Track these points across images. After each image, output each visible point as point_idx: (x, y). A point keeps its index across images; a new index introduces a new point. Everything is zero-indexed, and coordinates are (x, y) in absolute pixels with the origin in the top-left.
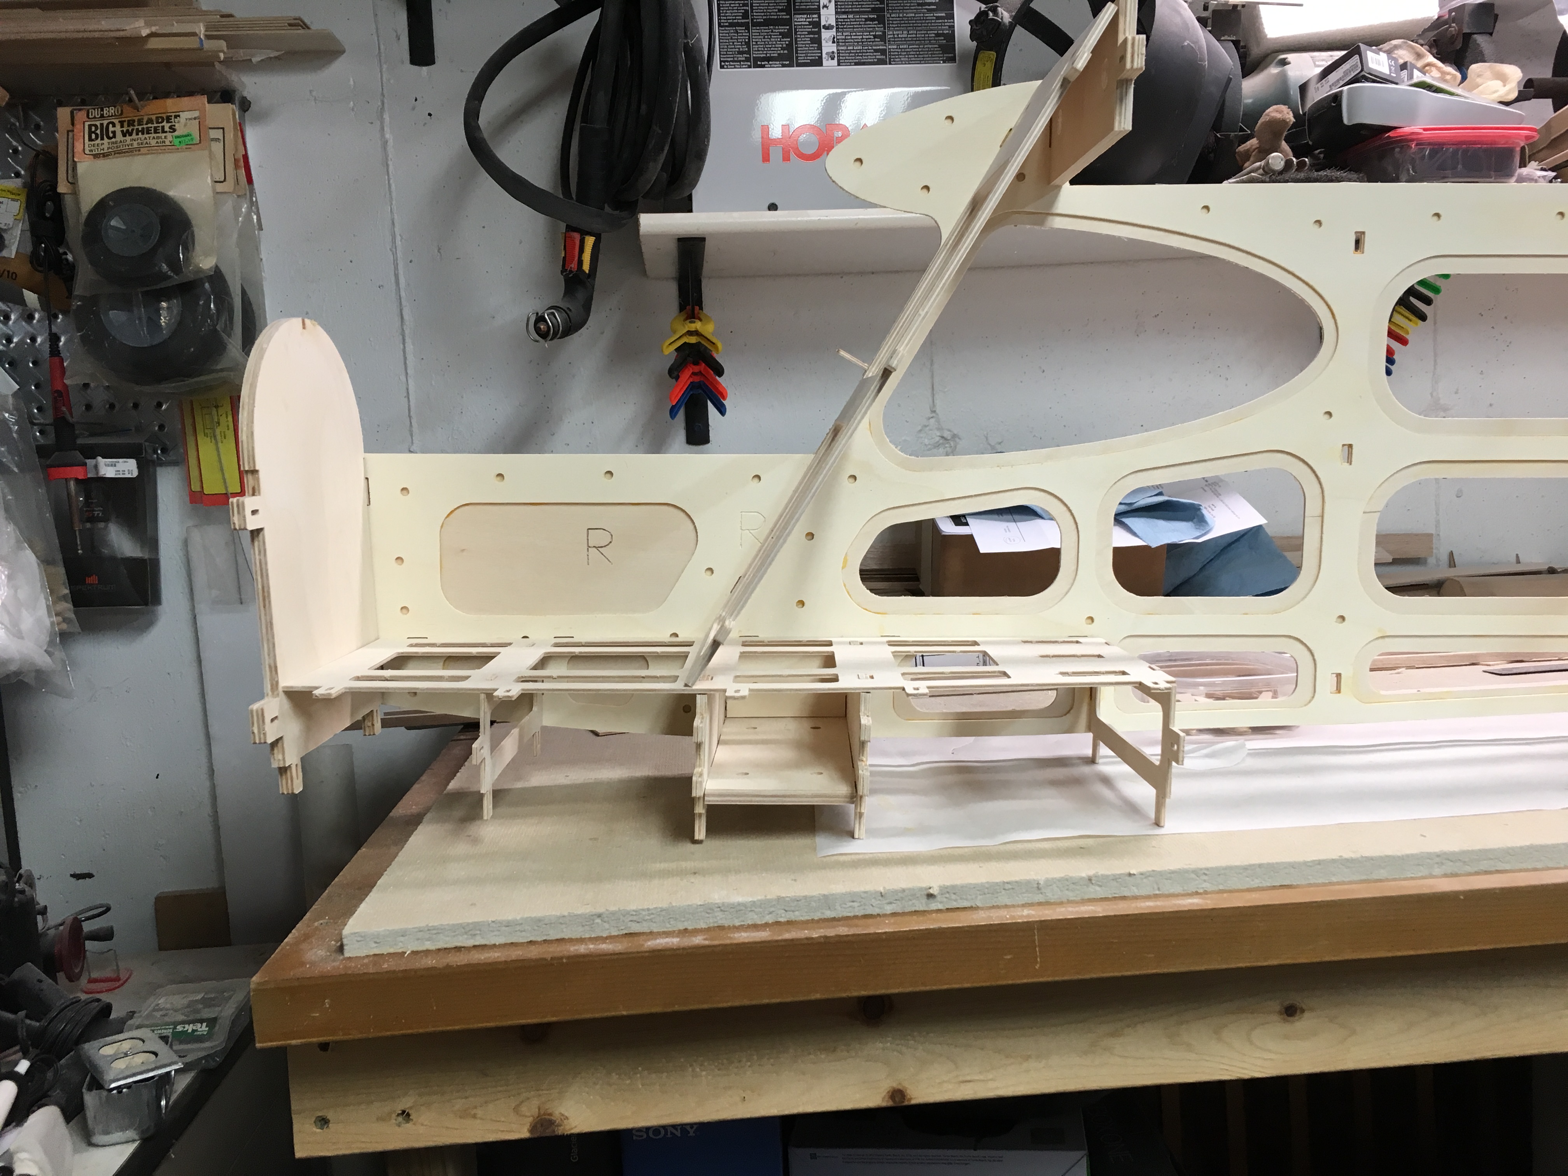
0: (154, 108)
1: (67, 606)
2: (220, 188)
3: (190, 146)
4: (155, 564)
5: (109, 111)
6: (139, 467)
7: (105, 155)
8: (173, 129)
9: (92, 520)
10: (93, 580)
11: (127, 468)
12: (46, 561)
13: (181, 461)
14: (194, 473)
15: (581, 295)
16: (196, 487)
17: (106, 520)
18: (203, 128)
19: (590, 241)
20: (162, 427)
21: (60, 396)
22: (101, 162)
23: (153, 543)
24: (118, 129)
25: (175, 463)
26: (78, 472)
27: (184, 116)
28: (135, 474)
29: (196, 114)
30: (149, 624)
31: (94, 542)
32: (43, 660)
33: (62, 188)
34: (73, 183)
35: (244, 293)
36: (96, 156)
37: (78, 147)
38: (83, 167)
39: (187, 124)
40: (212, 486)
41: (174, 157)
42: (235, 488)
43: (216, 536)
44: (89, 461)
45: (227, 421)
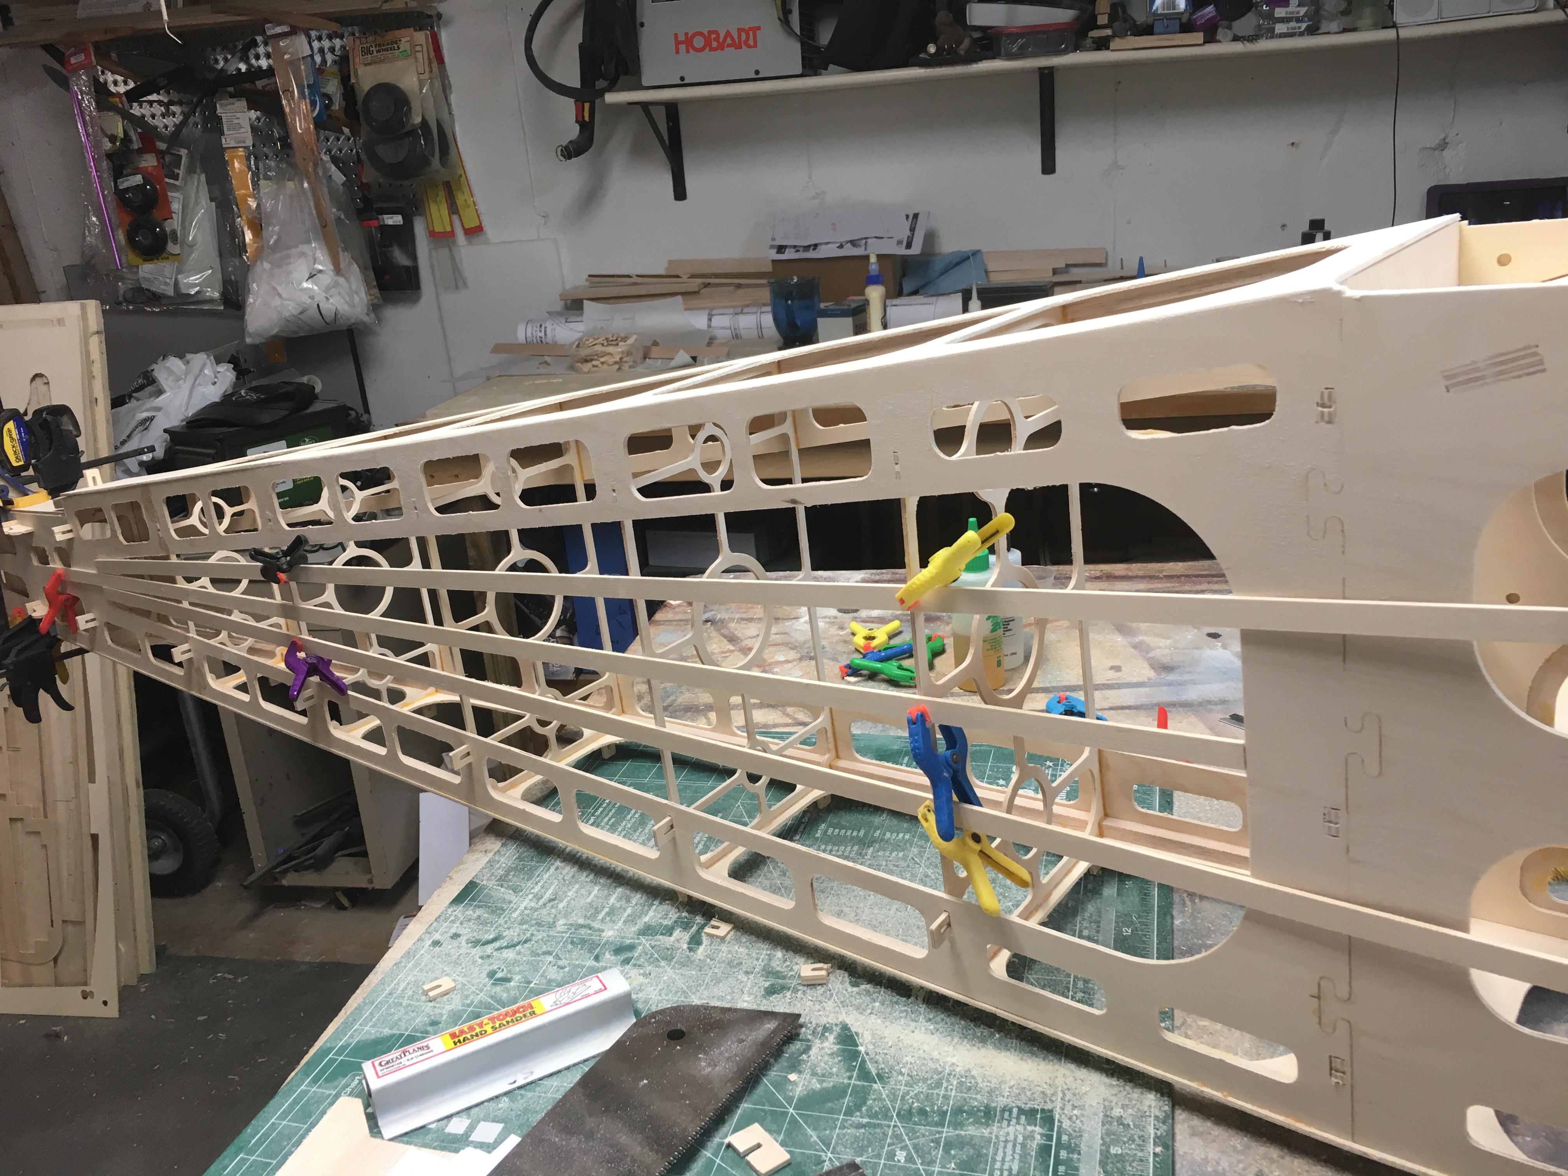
0: (389, 36)
1: (376, 291)
2: (422, 77)
3: (407, 57)
4: (417, 268)
5: (371, 39)
6: (405, 219)
7: (370, 64)
8: (399, 48)
9: (385, 246)
10: (387, 277)
11: (397, 220)
12: (363, 269)
13: (423, 214)
14: (429, 220)
15: (587, 134)
16: (431, 229)
17: (391, 246)
18: (413, 45)
19: (587, 105)
20: (414, 196)
21: (364, 185)
22: (368, 67)
23: (414, 257)
24: (374, 49)
25: (420, 215)
26: (374, 223)
27: (403, 39)
28: (402, 223)
29: (408, 39)
30: (417, 300)
31: (387, 258)
32: (366, 319)
33: (354, 80)
34: (358, 77)
35: (438, 128)
36: (366, 65)
37: (357, 60)
38: (361, 70)
39: (404, 45)
40: (438, 229)
41: (399, 64)
42: (449, 229)
43: (444, 252)
44: (380, 217)
45: (442, 194)
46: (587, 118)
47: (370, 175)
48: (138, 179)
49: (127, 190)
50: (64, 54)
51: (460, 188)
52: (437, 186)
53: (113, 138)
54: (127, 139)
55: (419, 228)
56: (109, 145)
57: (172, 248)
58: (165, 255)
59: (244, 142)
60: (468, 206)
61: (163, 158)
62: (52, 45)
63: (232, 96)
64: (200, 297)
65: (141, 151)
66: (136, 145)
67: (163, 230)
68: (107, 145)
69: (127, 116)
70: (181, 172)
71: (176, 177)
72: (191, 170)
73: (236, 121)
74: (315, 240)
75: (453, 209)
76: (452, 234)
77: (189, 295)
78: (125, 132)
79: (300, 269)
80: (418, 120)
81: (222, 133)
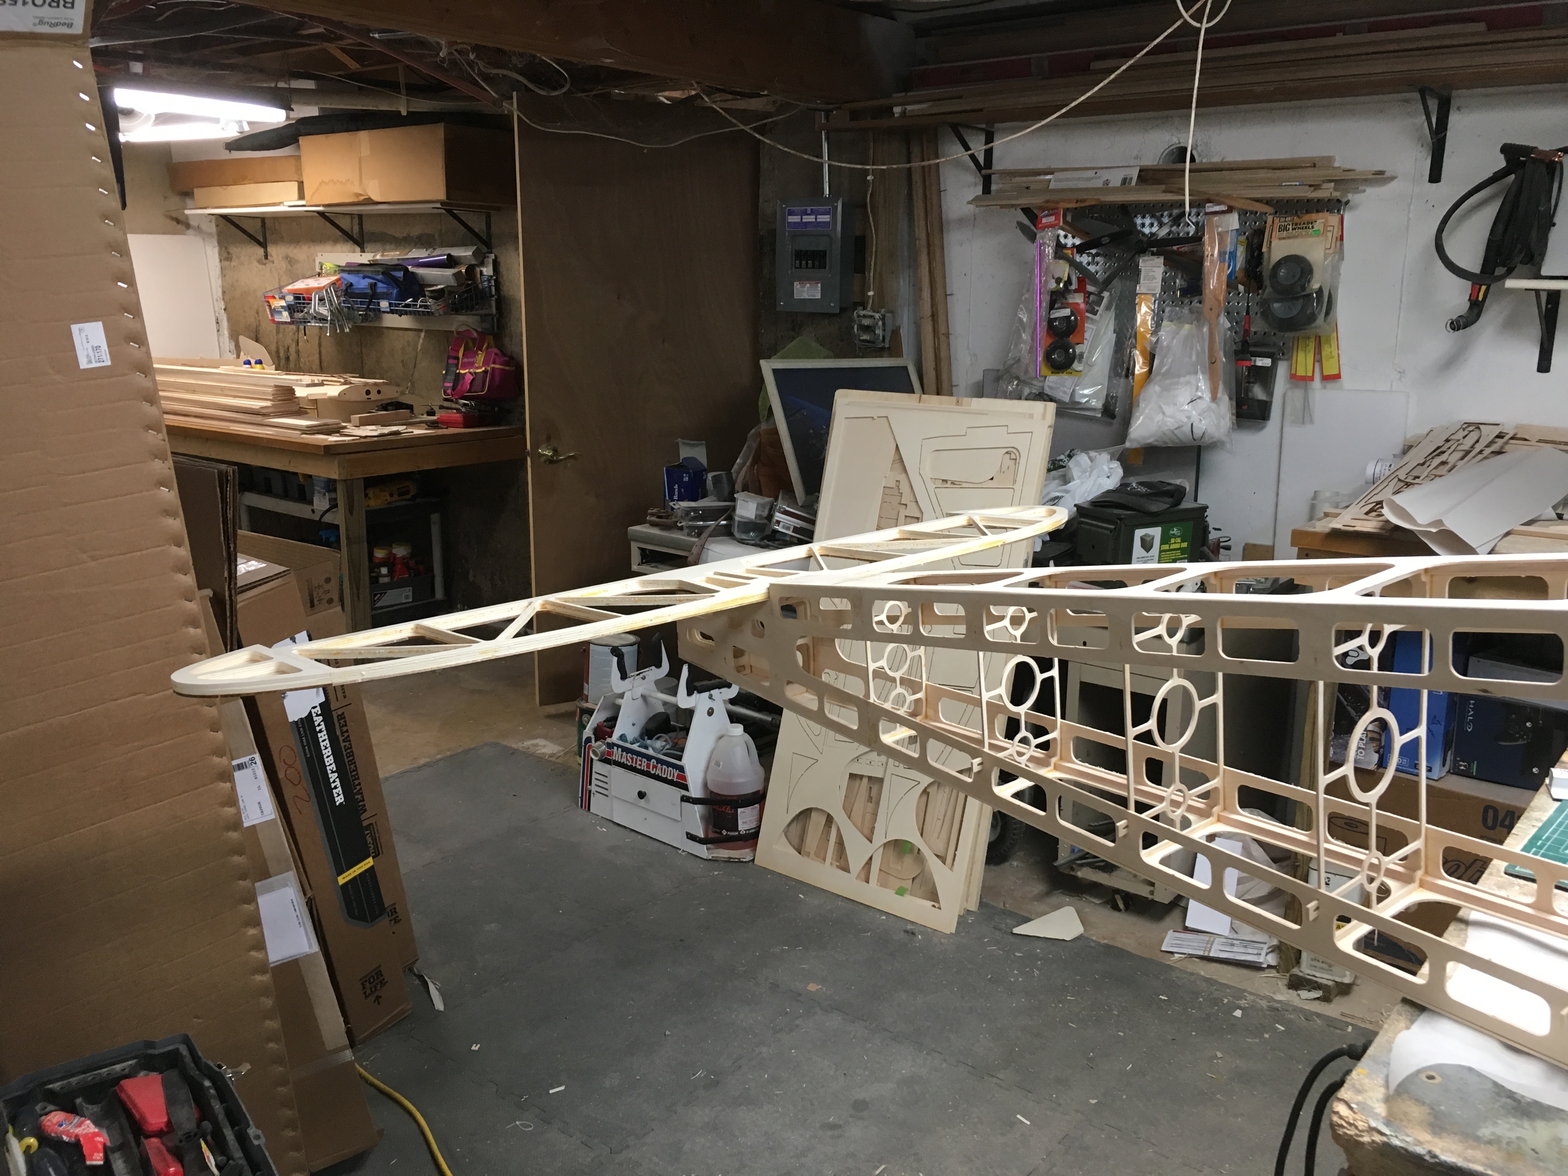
0: (1307, 218)
1: (1234, 417)
2: (1327, 251)
3: (1318, 236)
4: (1271, 403)
5: (1289, 219)
6: (1272, 362)
7: (1284, 238)
8: (1313, 227)
9: (1249, 382)
10: (1245, 407)
11: (1266, 362)
12: (1231, 399)
13: (1290, 359)
14: (1294, 365)
15: (1475, 311)
16: (1293, 372)
17: (1255, 383)
18: (1325, 226)
19: (1484, 288)
20: (1284, 344)
21: (1247, 332)
22: (1283, 241)
23: (1270, 394)
24: (1291, 227)
25: (1287, 360)
26: (1247, 363)
27: (1318, 221)
28: (1270, 364)
29: (1323, 220)
30: (1263, 428)
31: (1248, 390)
32: (1224, 438)
33: (1264, 249)
34: (1269, 248)
35: (1330, 293)
36: (1280, 239)
37: (1274, 234)
38: (1275, 243)
39: (1318, 225)
40: (1301, 372)
41: (1311, 240)
42: (1310, 374)
43: (1298, 393)
44: (1253, 358)
45: (1312, 345)
46: (1480, 299)
47: (1258, 326)
48: (1066, 312)
49: (1056, 319)
50: (1037, 216)
51: (1328, 341)
52: (1309, 338)
53: (1058, 281)
54: (1069, 282)
55: (1282, 370)
56: (1054, 285)
57: (1076, 366)
58: (1069, 370)
59: (1154, 290)
60: (1332, 357)
61: (1088, 297)
62: (1029, 208)
63: (1153, 254)
64: (1088, 405)
65: (1076, 291)
66: (1074, 286)
67: (1074, 351)
68: (1052, 285)
69: (1073, 264)
70: (1101, 309)
71: (1095, 313)
72: (1108, 308)
73: (1151, 274)
74: (1203, 373)
75: (1318, 359)
76: (1312, 379)
77: (1079, 403)
78: (1069, 277)
79: (1183, 395)
80: (1315, 286)
81: (1138, 282)
